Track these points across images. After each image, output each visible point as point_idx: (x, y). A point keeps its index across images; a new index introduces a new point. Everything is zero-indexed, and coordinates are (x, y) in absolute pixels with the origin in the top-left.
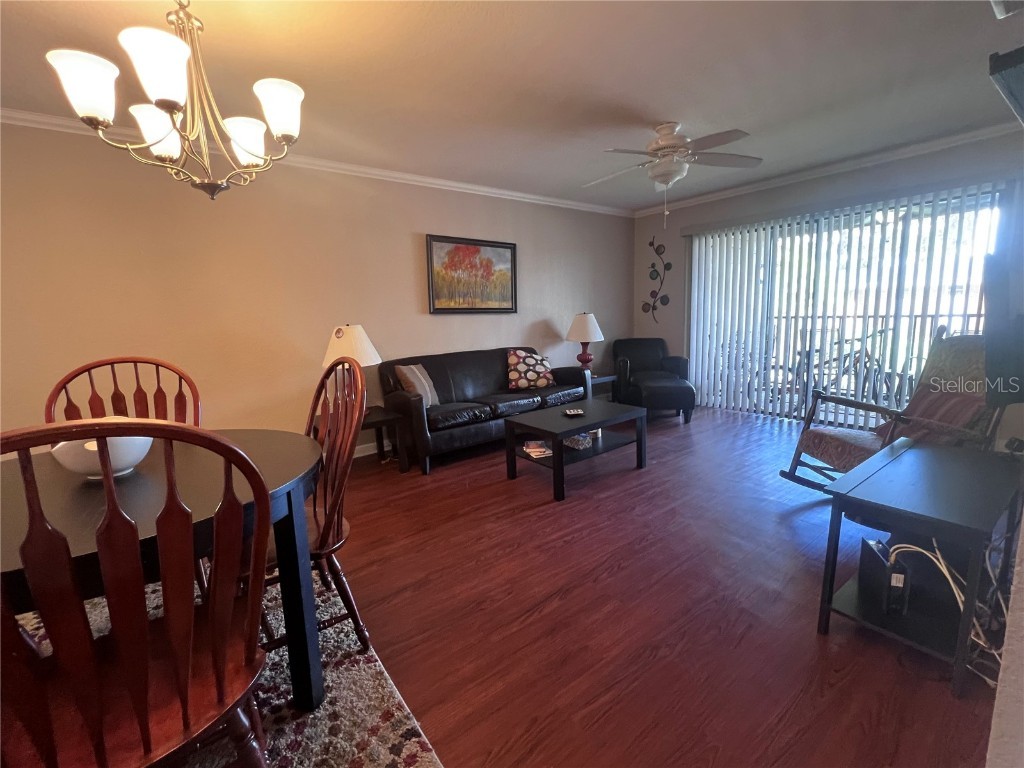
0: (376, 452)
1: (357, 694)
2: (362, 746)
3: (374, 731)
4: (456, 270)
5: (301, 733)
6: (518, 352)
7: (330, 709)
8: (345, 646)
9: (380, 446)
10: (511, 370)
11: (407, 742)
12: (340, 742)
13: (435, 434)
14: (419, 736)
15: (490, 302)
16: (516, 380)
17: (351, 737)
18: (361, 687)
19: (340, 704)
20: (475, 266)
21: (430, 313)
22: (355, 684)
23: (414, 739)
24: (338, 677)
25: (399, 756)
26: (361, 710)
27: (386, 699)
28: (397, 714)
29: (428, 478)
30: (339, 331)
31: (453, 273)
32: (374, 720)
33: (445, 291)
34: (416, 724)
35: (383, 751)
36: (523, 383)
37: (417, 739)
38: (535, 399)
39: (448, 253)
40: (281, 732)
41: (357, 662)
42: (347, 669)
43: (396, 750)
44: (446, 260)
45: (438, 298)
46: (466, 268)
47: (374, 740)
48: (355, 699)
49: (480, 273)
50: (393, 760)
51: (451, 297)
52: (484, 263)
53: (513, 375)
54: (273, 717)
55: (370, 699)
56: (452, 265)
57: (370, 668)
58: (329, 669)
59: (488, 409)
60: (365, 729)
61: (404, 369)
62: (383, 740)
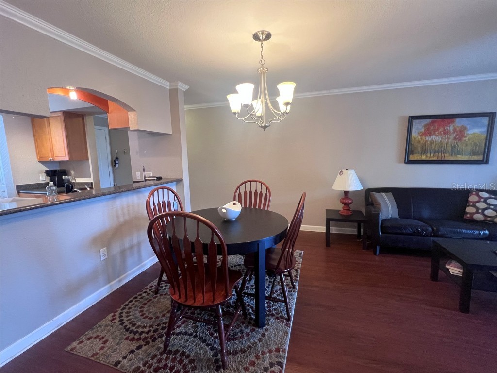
0: (356, 233)
1: (275, 334)
2: (264, 353)
3: (270, 351)
4: (430, 136)
5: (252, 332)
6: (481, 194)
7: (264, 332)
8: (283, 313)
9: (359, 231)
10: (469, 206)
11: (277, 366)
12: (259, 345)
13: (384, 235)
14: (282, 367)
15: (459, 156)
16: (473, 214)
17: (262, 347)
18: (278, 332)
19: (268, 332)
20: (449, 132)
21: (405, 163)
22: (277, 329)
23: (279, 367)
24: (274, 323)
25: (271, 368)
26: (272, 340)
27: (282, 343)
28: (281, 353)
29: (377, 258)
30: (341, 172)
31: (427, 138)
32: (273, 348)
33: (419, 149)
34: (285, 362)
35: (268, 361)
36: (479, 217)
37: (280, 368)
38: (482, 233)
39: (425, 126)
40: (247, 327)
41: (283, 322)
42: (278, 322)
43: (272, 365)
44: (423, 130)
45: (413, 153)
46: (440, 134)
47: (268, 354)
48: (273, 335)
49: (452, 136)
50: (268, 367)
51: (424, 152)
52: (458, 129)
53: (470, 210)
54: (249, 320)
55: (277, 339)
56: (427, 133)
57: (285, 328)
58: (273, 318)
59: (430, 229)
60: (268, 348)
61: (376, 195)
62: (270, 357)
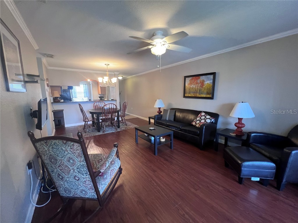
15: (202, 95)
20: (198, 83)
21: (184, 97)
31: (191, 86)
33: (188, 91)
44: (189, 82)
45: (186, 93)
46: (195, 84)
49: (199, 85)
51: (190, 93)
52: (201, 81)
